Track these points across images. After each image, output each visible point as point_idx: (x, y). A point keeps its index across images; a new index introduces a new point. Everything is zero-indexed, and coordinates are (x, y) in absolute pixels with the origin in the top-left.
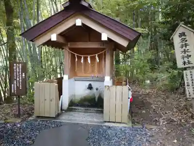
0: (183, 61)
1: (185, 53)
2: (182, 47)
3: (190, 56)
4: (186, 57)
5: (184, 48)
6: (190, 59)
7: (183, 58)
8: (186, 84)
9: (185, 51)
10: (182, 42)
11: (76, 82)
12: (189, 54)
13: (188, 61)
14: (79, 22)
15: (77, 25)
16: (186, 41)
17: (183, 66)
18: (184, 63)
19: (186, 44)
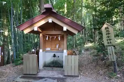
0: (107, 42)
1: (108, 38)
2: (107, 35)
3: (111, 39)
4: (109, 40)
5: (108, 35)
6: (111, 41)
7: (107, 40)
8: (109, 54)
9: (108, 37)
10: (107, 32)
11: (46, 53)
12: (111, 38)
13: (110, 42)
14: (50, 20)
15: (49, 22)
16: (109, 31)
17: (107, 45)
18: (108, 43)
19: (109, 33)
